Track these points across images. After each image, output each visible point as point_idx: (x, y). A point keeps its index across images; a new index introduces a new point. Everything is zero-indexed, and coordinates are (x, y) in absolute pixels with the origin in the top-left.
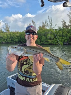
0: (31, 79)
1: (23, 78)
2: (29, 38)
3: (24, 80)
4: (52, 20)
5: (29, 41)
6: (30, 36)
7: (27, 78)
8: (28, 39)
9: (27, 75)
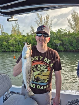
0: (42, 87)
1: (33, 86)
2: (40, 41)
3: (35, 87)
4: (18, 25)
5: (40, 44)
6: (41, 38)
7: (38, 86)
8: (38, 41)
9: (38, 83)
